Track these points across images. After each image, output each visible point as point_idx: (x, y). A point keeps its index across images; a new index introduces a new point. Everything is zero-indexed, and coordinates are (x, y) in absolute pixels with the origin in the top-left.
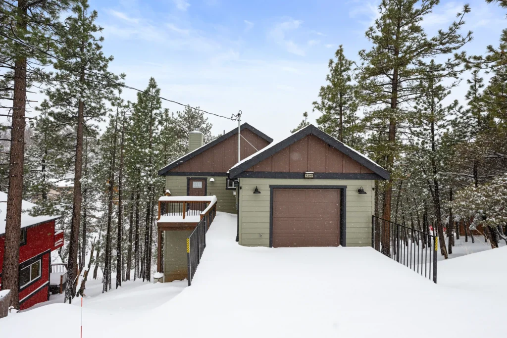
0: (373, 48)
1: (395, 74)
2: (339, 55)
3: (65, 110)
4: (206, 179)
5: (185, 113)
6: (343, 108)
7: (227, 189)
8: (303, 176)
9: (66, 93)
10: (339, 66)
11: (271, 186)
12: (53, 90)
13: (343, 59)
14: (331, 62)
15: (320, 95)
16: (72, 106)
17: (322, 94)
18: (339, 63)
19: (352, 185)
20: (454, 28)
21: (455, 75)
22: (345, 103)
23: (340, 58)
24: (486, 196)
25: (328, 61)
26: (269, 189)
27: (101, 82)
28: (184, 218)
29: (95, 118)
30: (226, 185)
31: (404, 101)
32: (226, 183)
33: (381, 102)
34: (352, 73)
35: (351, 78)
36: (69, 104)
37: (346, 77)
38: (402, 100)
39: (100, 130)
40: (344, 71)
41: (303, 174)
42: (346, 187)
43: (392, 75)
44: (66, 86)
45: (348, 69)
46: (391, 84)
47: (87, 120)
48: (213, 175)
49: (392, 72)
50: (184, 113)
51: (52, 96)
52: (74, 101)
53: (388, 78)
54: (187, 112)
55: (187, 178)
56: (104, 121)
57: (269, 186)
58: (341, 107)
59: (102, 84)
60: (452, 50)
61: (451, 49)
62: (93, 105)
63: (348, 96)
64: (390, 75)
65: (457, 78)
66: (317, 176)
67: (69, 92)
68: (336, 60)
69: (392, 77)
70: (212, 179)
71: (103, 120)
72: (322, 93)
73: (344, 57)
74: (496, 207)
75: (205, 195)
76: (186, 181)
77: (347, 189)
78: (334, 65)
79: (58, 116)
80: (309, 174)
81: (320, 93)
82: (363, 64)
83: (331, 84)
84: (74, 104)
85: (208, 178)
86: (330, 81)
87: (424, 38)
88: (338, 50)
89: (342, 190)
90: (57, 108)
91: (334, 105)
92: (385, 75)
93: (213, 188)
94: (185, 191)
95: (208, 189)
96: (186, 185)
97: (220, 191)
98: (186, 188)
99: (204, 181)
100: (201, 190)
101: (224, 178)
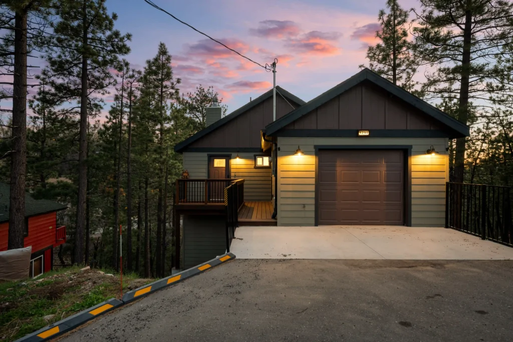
1: (468, 23)
2: (392, 4)
3: (66, 80)
5: (197, 94)
6: (397, 71)
8: (356, 133)
9: (67, 61)
10: (392, 18)
11: (315, 147)
12: (54, 56)
13: (397, 9)
14: (382, 13)
15: (368, 56)
16: (74, 76)
17: (370, 55)
18: (391, 15)
19: (418, 145)
22: (399, 65)
23: (393, 9)
25: (378, 13)
26: (314, 150)
27: (106, 48)
29: (98, 90)
30: (254, 163)
31: (480, 57)
32: (253, 159)
33: (449, 59)
34: (409, 27)
35: (408, 32)
36: (70, 73)
37: (400, 31)
38: (476, 56)
39: (105, 104)
40: (399, 23)
42: (411, 147)
43: (463, 24)
44: (67, 54)
45: (404, 21)
47: (91, 93)
48: (238, 151)
49: (464, 20)
50: (195, 95)
51: (53, 63)
52: (76, 70)
53: (458, 28)
54: (198, 93)
55: (208, 155)
56: (109, 93)
57: (313, 147)
58: (394, 69)
59: (106, 50)
62: (97, 74)
63: (404, 56)
64: (461, 24)
67: (70, 60)
68: (388, 11)
69: (463, 27)
71: (107, 92)
72: (370, 53)
73: (398, 6)
76: (206, 159)
77: (413, 150)
78: (385, 18)
79: (59, 88)
80: (364, 131)
81: (368, 54)
82: (424, 11)
83: (381, 42)
84: (75, 74)
86: (380, 38)
89: (406, 152)
90: (58, 78)
91: (386, 69)
92: (453, 25)
93: (238, 167)
94: (205, 170)
95: (232, 167)
96: (207, 163)
97: (246, 170)
98: (206, 166)
99: (228, 158)
100: (224, 169)
101: (252, 154)
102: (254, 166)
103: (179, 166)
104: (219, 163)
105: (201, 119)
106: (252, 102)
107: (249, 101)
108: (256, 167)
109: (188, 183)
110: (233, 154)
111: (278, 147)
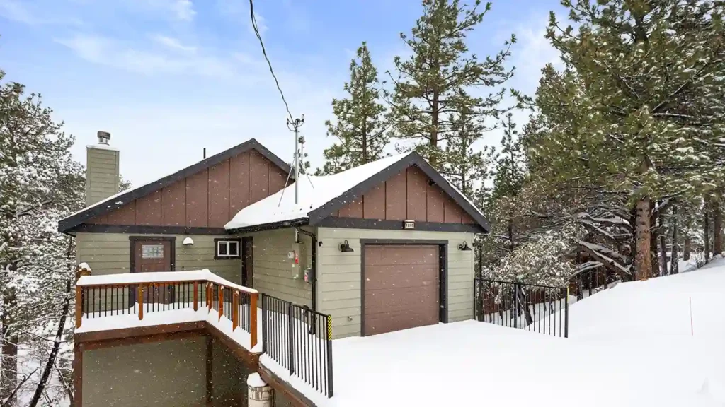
0: (412, 58)
1: (436, 100)
4: (172, 241)
7: (216, 257)
8: (402, 226)
11: (362, 241)
19: (454, 239)
20: (501, 58)
21: (496, 114)
24: (539, 256)
26: (360, 245)
28: (141, 317)
30: (214, 252)
32: (213, 246)
33: (420, 135)
41: (401, 224)
42: (447, 241)
46: (429, 113)
48: (188, 232)
55: (130, 238)
57: (359, 241)
60: (495, 84)
61: (495, 82)
65: (498, 119)
66: (419, 226)
69: (432, 103)
70: (188, 240)
74: (544, 268)
75: (173, 269)
76: (128, 245)
77: (448, 245)
80: (410, 223)
85: (179, 238)
87: (474, 60)
88: (361, 48)
89: (442, 247)
93: (188, 258)
94: (125, 265)
95: (177, 259)
96: (127, 252)
97: (201, 263)
98: (126, 258)
99: (169, 244)
100: (162, 262)
101: (211, 238)
102: (213, 256)
106: (206, 162)
111: (319, 241)
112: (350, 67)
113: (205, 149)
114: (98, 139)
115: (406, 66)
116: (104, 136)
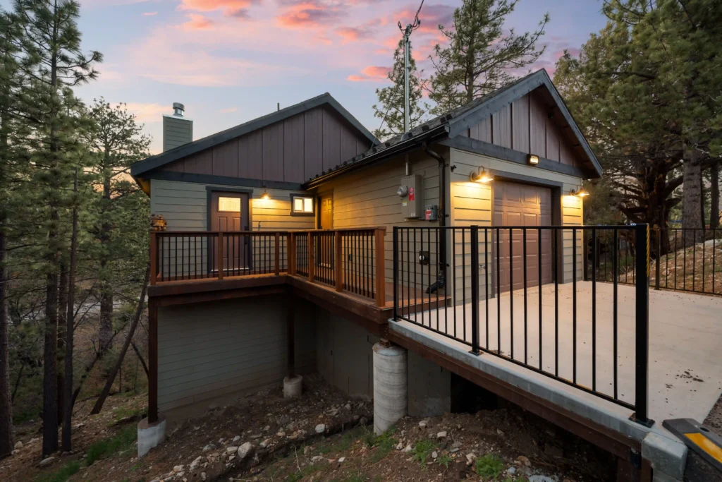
4: (249, 194)
7: (292, 213)
11: (491, 172)
30: (290, 208)
32: (289, 201)
41: (526, 157)
42: (562, 184)
55: (207, 188)
76: (205, 195)
80: (534, 157)
93: (264, 212)
94: (203, 217)
95: (254, 212)
96: (204, 203)
97: (278, 218)
98: (203, 210)
99: (246, 197)
100: (239, 215)
101: (288, 193)
102: (290, 211)
103: (85, 216)
104: (229, 204)
105: (103, 149)
106: (280, 113)
107: (276, 110)
108: (294, 214)
109: (166, 239)
110: (256, 190)
111: (452, 164)
112: (393, 56)
113: (278, 104)
114: (173, 111)
115: (446, 53)
116: (178, 107)
